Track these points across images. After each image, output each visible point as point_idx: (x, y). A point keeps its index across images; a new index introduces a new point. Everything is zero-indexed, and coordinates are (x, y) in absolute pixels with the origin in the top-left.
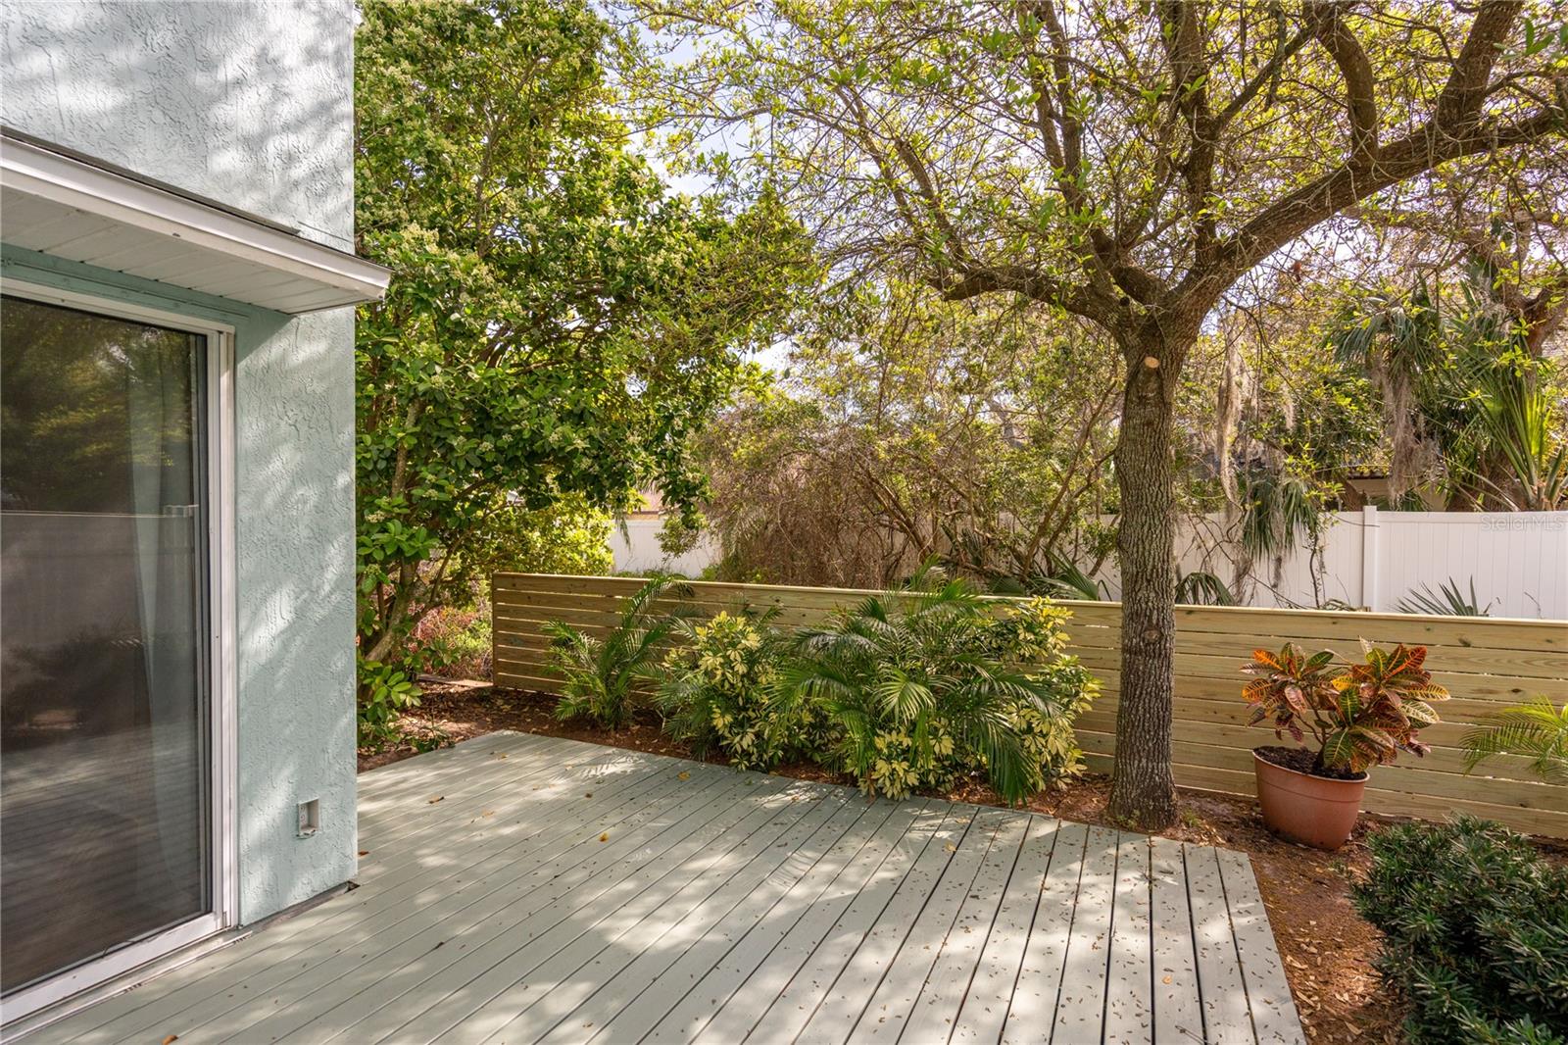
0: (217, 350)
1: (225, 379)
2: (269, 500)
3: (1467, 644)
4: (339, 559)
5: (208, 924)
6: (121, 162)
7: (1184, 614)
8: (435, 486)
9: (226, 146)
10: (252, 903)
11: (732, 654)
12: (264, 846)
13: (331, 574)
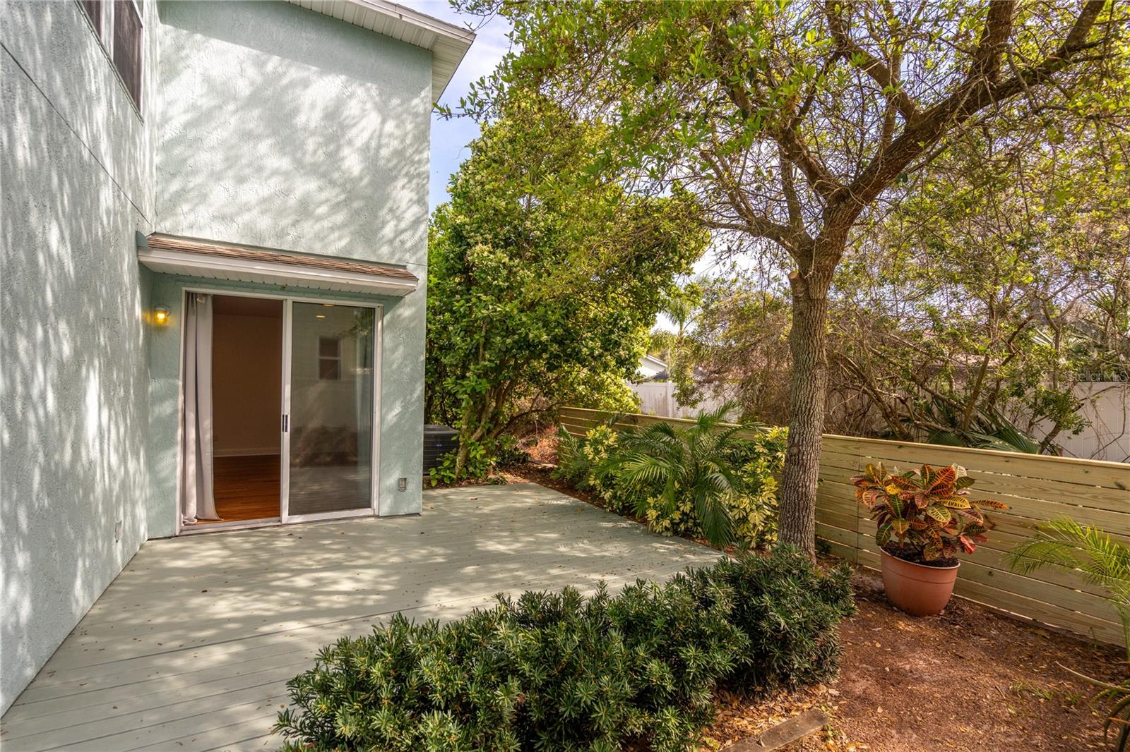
0: (378, 313)
1: (380, 324)
2: (395, 366)
3: (1122, 488)
4: (420, 389)
5: (368, 511)
6: (351, 257)
7: (896, 448)
8: (490, 361)
9: (382, 245)
10: (384, 510)
11: (600, 447)
12: (389, 491)
13: (415, 395)
